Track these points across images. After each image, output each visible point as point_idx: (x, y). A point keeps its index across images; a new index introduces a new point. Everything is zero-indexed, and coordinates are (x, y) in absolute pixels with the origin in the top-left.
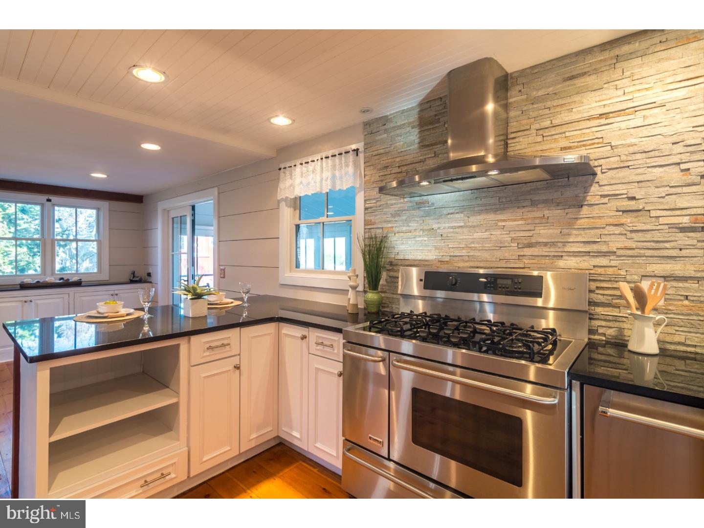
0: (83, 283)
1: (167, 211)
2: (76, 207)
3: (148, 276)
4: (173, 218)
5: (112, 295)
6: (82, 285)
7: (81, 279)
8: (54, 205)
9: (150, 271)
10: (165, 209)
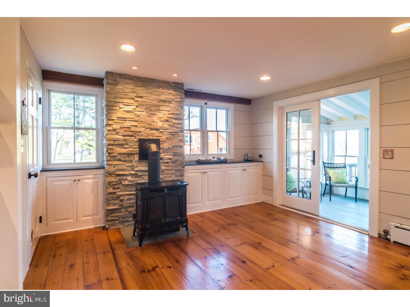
0: (228, 161)
1: (281, 108)
2: (217, 108)
3: (260, 157)
4: (287, 113)
5: (243, 170)
6: (227, 162)
7: (226, 159)
8: (208, 107)
9: (261, 153)
10: (280, 107)
